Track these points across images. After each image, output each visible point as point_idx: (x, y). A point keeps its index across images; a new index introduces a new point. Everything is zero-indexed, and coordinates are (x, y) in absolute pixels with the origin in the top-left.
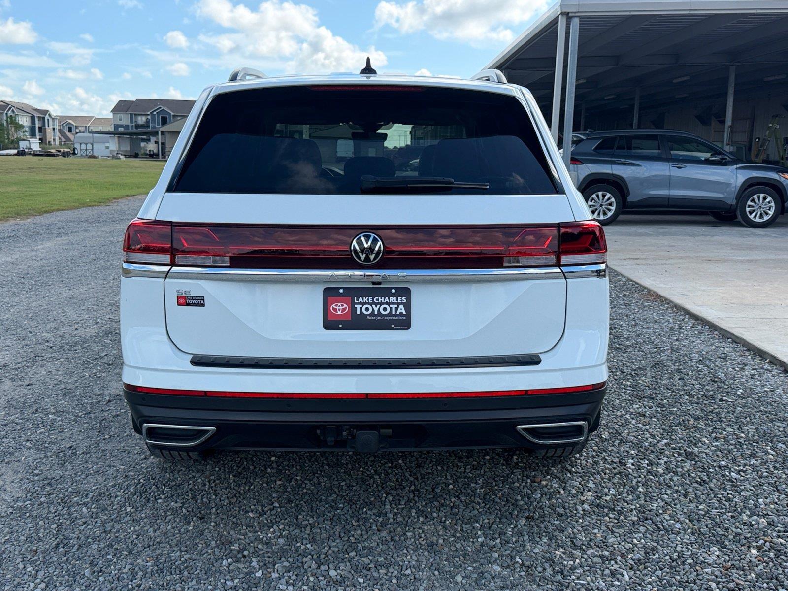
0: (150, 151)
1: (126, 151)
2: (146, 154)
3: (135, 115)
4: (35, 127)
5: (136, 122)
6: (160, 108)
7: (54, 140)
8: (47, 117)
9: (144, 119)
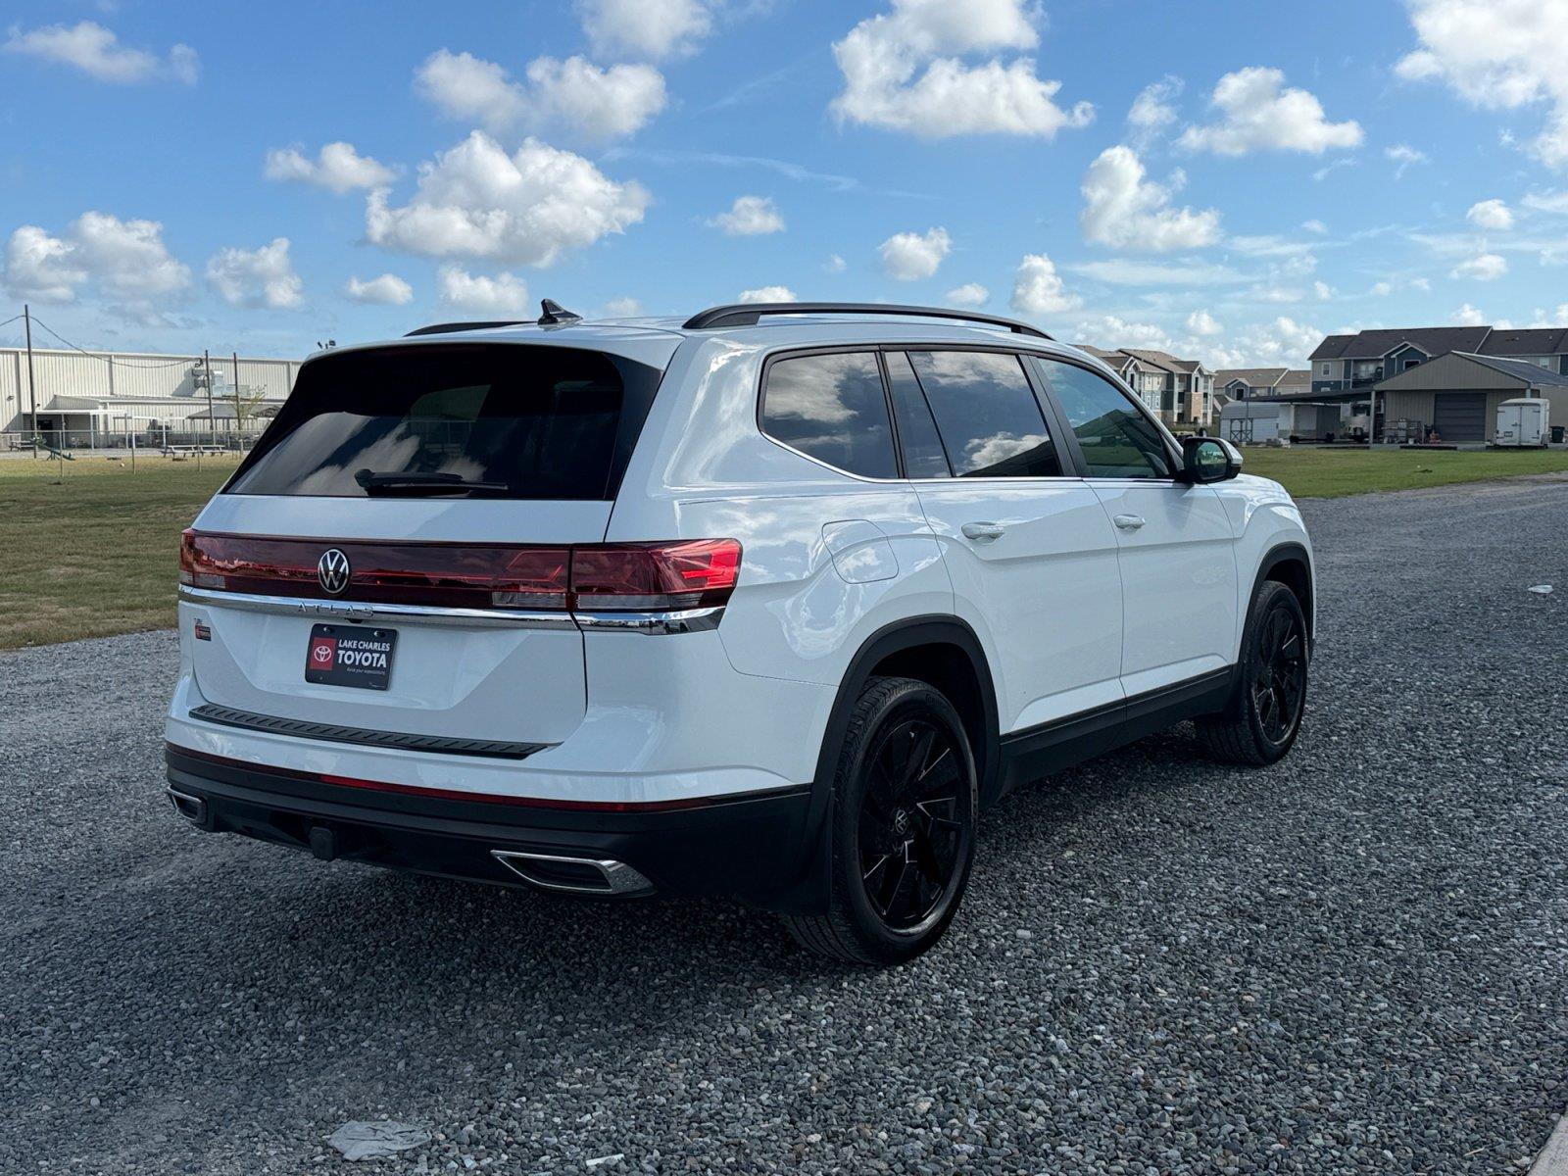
0: (1355, 429)
1: (1309, 431)
2: (1346, 436)
3: (1355, 361)
4: (1172, 393)
5: (1355, 374)
6: (1406, 345)
7: (1205, 415)
8: (1195, 374)
9: (1372, 368)
